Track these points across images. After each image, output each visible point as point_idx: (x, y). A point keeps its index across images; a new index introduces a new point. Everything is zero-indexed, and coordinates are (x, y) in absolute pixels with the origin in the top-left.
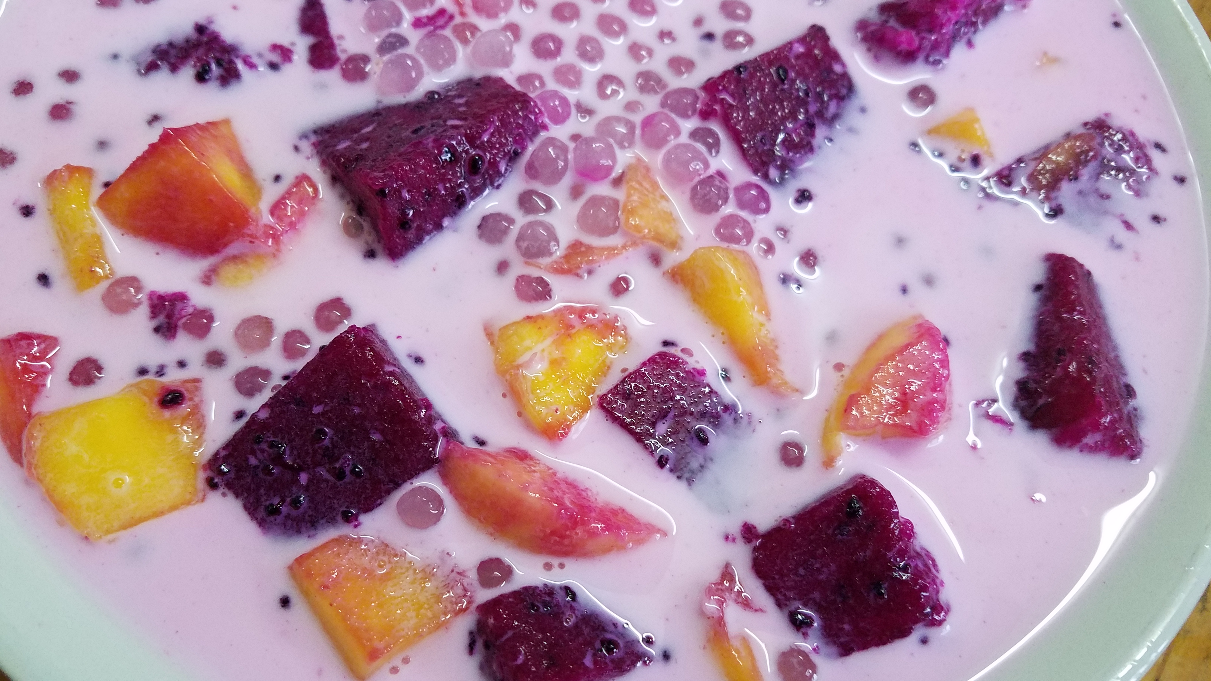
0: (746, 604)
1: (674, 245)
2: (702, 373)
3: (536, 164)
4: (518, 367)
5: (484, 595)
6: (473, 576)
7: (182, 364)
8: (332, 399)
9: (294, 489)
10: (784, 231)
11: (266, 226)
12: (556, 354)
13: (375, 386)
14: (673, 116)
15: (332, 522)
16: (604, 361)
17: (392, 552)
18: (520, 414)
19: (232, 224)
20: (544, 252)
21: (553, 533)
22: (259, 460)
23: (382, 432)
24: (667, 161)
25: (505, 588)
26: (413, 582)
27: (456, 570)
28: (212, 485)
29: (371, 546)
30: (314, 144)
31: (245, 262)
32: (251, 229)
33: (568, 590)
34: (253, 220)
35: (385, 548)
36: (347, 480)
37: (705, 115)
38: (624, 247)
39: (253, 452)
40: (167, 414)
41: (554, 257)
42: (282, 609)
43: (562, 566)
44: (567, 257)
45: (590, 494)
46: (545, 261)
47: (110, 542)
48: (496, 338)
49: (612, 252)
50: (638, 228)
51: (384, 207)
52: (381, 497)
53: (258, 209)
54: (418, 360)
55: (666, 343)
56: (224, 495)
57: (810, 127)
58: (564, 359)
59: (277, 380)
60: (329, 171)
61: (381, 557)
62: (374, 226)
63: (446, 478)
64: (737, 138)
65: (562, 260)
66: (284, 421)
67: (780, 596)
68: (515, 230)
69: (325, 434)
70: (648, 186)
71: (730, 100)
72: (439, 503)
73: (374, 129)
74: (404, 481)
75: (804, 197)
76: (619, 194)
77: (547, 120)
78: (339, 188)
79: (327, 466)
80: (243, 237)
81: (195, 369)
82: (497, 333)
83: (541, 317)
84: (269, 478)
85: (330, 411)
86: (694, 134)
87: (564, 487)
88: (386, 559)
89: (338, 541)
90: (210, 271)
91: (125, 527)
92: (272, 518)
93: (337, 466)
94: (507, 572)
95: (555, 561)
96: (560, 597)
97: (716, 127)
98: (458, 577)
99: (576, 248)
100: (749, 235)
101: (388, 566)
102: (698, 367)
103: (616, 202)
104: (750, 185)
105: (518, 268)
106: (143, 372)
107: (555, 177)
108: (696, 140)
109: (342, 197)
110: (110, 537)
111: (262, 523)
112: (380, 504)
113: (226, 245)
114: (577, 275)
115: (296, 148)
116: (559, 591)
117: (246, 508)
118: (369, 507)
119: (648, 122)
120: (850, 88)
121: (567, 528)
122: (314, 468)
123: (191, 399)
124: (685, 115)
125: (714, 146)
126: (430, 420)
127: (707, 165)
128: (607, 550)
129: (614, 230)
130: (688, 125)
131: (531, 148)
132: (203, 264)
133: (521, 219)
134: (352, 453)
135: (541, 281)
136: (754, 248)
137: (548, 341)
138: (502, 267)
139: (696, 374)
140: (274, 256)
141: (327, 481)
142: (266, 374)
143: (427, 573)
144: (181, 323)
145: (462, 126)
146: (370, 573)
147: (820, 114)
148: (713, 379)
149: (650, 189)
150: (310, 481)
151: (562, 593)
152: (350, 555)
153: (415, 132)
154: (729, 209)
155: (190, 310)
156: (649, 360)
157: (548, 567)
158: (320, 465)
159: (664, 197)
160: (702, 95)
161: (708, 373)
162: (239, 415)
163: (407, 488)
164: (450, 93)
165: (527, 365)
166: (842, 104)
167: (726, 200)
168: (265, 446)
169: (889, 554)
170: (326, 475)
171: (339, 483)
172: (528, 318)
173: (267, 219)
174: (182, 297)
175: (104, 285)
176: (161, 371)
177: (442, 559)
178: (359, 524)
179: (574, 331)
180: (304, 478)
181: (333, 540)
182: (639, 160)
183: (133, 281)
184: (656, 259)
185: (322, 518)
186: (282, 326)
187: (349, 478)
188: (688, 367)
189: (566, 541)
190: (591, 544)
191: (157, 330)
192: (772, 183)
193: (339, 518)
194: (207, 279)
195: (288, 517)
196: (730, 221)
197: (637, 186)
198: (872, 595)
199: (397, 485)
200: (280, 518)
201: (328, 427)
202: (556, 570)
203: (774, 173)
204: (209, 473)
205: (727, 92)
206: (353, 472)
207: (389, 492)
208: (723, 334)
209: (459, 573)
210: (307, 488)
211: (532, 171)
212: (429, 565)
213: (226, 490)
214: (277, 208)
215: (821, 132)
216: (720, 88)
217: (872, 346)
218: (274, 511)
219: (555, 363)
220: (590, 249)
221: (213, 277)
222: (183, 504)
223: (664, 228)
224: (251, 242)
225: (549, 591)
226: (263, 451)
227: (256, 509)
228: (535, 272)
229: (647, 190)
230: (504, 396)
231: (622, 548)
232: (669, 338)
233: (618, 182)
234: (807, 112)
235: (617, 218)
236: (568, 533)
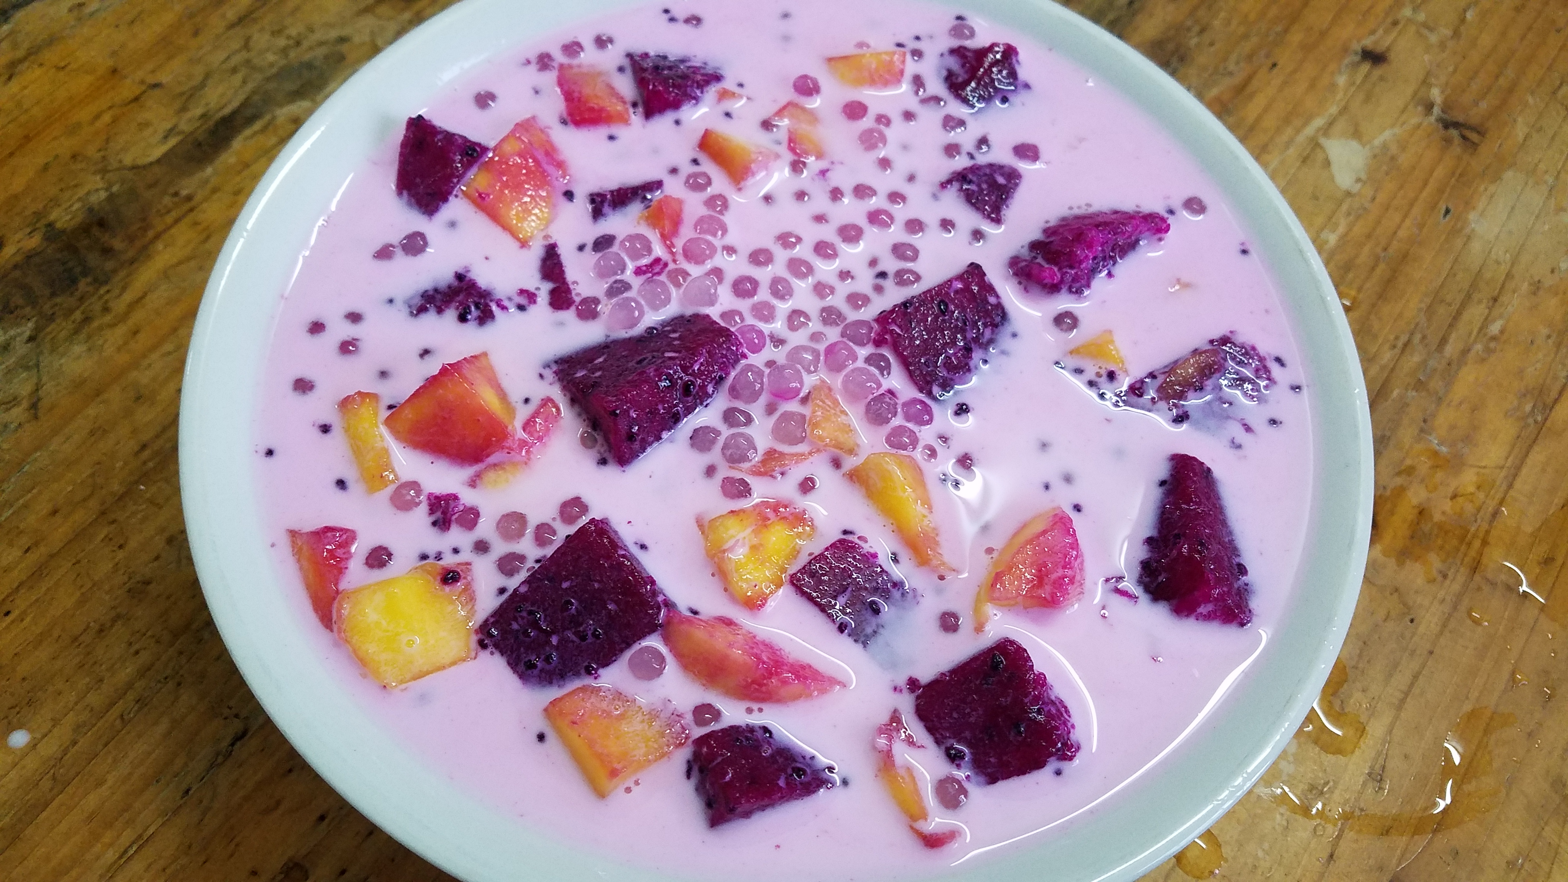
0: (910, 741)
1: (851, 452)
2: (875, 556)
3: (738, 387)
4: (724, 551)
5: (699, 732)
6: (689, 718)
7: (456, 551)
8: (577, 576)
9: (548, 648)
10: (944, 439)
11: (519, 439)
12: (755, 541)
13: (611, 566)
14: (851, 344)
15: (577, 674)
16: (794, 547)
17: (625, 699)
18: (726, 590)
19: (494, 439)
20: (744, 458)
21: (753, 682)
22: (520, 625)
23: (617, 603)
24: (845, 382)
25: (714, 727)
26: (643, 721)
27: (675, 713)
28: (482, 645)
29: (608, 693)
30: (555, 372)
31: (503, 469)
32: (509, 443)
33: (766, 729)
34: (511, 436)
35: (618, 695)
36: (589, 641)
37: (878, 343)
38: (810, 454)
39: (515, 619)
40: (447, 589)
41: (753, 462)
42: (539, 743)
43: (760, 710)
44: (763, 462)
45: (783, 653)
46: (746, 465)
47: (402, 690)
48: (706, 528)
49: (800, 457)
50: (820, 438)
51: (616, 424)
52: (616, 655)
53: (513, 426)
54: (643, 547)
55: (845, 532)
56: (492, 653)
57: (968, 350)
58: (761, 545)
59: (530, 563)
60: (568, 395)
61: (616, 702)
62: (606, 439)
63: (667, 640)
64: (905, 363)
65: (759, 464)
66: (539, 594)
67: (938, 736)
68: (721, 440)
69: (572, 604)
70: (830, 403)
71: (898, 331)
72: (662, 660)
73: (605, 360)
74: (635, 642)
75: (962, 410)
76: (806, 411)
77: (746, 351)
78: (577, 408)
79: (573, 630)
80: (503, 449)
81: (466, 555)
82: (706, 524)
83: (743, 511)
84: (527, 639)
85: (576, 586)
86: (868, 360)
87: (762, 647)
88: (620, 703)
89: (584, 689)
90: (475, 476)
91: (415, 678)
92: (530, 672)
93: (581, 629)
94: (717, 715)
95: (755, 706)
96: (759, 734)
97: (887, 353)
98: (678, 718)
99: (771, 455)
100: (914, 442)
101: (622, 709)
102: (872, 551)
103: (804, 417)
104: (915, 401)
105: (724, 472)
106: (424, 557)
107: (754, 397)
108: (870, 365)
109: (579, 415)
110: (404, 686)
111: (522, 676)
112: (615, 660)
113: (488, 456)
114: (772, 476)
115: (541, 376)
116: (758, 729)
117: (509, 664)
118: (606, 662)
119: (830, 350)
120: (1004, 316)
121: (765, 678)
122: (563, 631)
123: (465, 578)
124: (862, 344)
125: (885, 369)
126: (655, 593)
127: (879, 385)
128: (796, 698)
129: (802, 440)
130: (863, 352)
131: (733, 374)
132: (469, 472)
133: (726, 432)
134: (593, 620)
135: (743, 482)
136: (918, 454)
137: (749, 530)
138: (710, 471)
139: (869, 556)
140: (526, 464)
141: (573, 642)
142: (522, 558)
143: (653, 715)
144: (454, 517)
145: (677, 358)
146: (609, 714)
147: (976, 340)
148: (884, 560)
149: (832, 406)
150: (559, 642)
151: (761, 732)
152: (591, 701)
153: (639, 362)
154: (897, 421)
155: (461, 508)
156: (831, 546)
157: (749, 711)
158: (568, 629)
159: (843, 412)
160: (876, 326)
161: (879, 556)
162: (502, 591)
163: (636, 647)
164: (666, 329)
165: (731, 549)
166: (996, 330)
167: (895, 414)
168: (524, 614)
169: (1026, 700)
170: (573, 638)
171: (583, 643)
172: (732, 512)
173: (521, 434)
174: (455, 497)
175: (391, 489)
176: (439, 557)
177: (665, 704)
178: (599, 676)
179: (769, 522)
180: (554, 640)
181: (578, 688)
182: (823, 381)
183: (414, 485)
184: (837, 464)
185: (569, 672)
186: (534, 520)
187: (590, 639)
188: (864, 551)
189: (764, 689)
190: (784, 691)
191: (434, 524)
192: (935, 399)
193: (583, 671)
194: (473, 483)
195: (541, 671)
196: (899, 431)
197: (821, 403)
198: (1012, 734)
199: (629, 645)
200: (536, 672)
201: (574, 598)
202: (756, 713)
203: (936, 390)
204: (480, 636)
205: (896, 324)
206: (594, 635)
207: (622, 651)
208: (892, 524)
209: (677, 715)
210: (557, 648)
211: (734, 392)
212: (654, 710)
213: (494, 650)
214: (528, 425)
215: (977, 355)
216: (890, 320)
217: (1016, 534)
218: (531, 666)
219: (754, 548)
220: (782, 454)
221: (478, 481)
222: (460, 661)
223: (842, 438)
224: (509, 453)
225: (751, 729)
226: (523, 618)
227: (517, 665)
228: (738, 475)
229: (829, 406)
230: (713, 575)
231: (809, 696)
232: (849, 528)
233: (805, 400)
234: (964, 338)
235: (805, 431)
236: (765, 681)
